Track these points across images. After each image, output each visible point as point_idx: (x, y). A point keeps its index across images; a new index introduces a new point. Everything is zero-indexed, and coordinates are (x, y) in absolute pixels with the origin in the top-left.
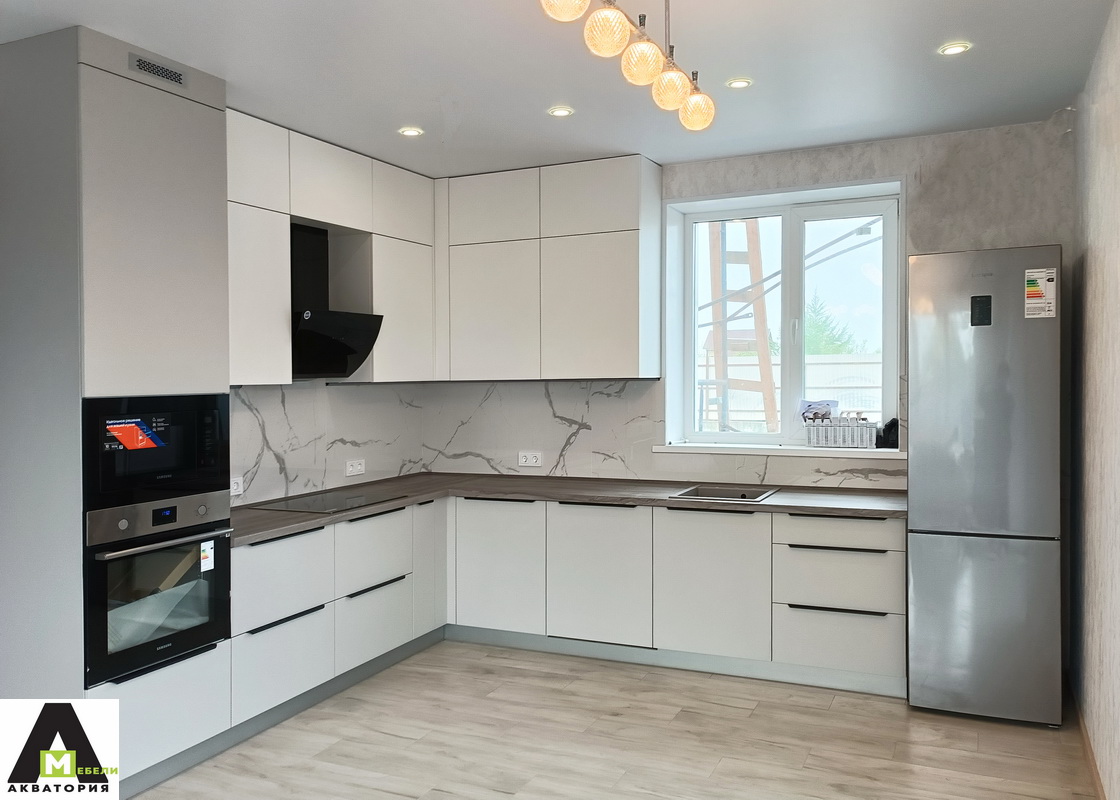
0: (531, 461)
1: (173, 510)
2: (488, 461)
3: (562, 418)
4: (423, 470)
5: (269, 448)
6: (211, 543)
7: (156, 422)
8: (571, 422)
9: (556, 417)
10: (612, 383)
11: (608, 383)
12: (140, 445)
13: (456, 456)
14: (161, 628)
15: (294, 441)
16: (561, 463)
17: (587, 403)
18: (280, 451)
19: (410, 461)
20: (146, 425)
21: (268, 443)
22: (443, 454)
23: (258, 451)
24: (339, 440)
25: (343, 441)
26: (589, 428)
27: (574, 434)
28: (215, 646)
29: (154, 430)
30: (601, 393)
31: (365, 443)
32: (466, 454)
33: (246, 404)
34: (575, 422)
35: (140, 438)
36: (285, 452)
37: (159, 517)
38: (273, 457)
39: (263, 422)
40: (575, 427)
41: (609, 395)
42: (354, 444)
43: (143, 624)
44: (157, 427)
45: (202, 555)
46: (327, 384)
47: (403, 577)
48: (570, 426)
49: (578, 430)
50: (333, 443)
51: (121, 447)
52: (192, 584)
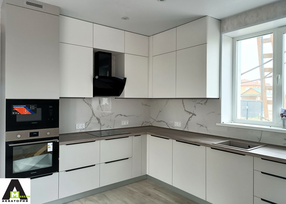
0: (178, 125)
1: (38, 133)
2: (167, 124)
3: (187, 111)
4: (151, 125)
5: (95, 116)
6: (52, 143)
7: (32, 107)
8: (190, 113)
9: (185, 111)
10: (203, 100)
11: (201, 100)
12: (25, 113)
13: (158, 121)
14: (34, 167)
15: (104, 114)
16: (187, 126)
17: (195, 107)
18: (98, 117)
19: (146, 122)
20: (28, 107)
21: (94, 114)
22: (155, 120)
23: (91, 116)
24: (119, 115)
25: (121, 115)
26: (195, 115)
27: (191, 117)
28: (52, 174)
29: (31, 109)
30: (199, 103)
31: (129, 116)
32: (161, 121)
33: (86, 103)
34: (191, 113)
35: (26, 111)
36: (100, 117)
37: (32, 134)
38: (96, 118)
39: (93, 108)
40: (191, 115)
41: (202, 104)
42: (125, 116)
43: (27, 165)
44: (32, 108)
45: (48, 147)
46: (115, 98)
47: (128, 158)
48: (190, 114)
49: (192, 116)
50: (117, 115)
51: (18, 114)
52: (45, 155)
